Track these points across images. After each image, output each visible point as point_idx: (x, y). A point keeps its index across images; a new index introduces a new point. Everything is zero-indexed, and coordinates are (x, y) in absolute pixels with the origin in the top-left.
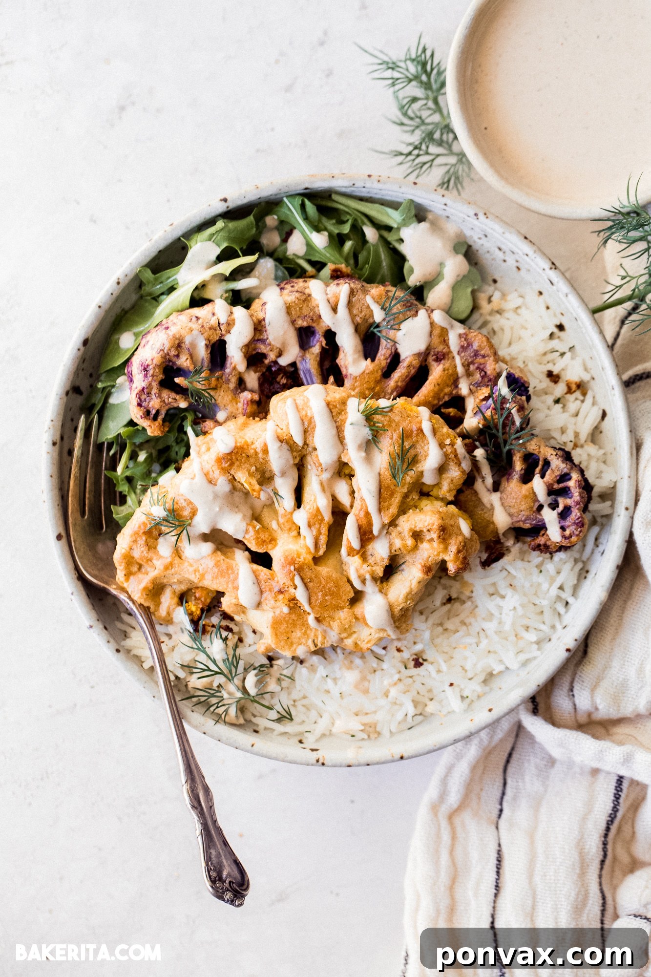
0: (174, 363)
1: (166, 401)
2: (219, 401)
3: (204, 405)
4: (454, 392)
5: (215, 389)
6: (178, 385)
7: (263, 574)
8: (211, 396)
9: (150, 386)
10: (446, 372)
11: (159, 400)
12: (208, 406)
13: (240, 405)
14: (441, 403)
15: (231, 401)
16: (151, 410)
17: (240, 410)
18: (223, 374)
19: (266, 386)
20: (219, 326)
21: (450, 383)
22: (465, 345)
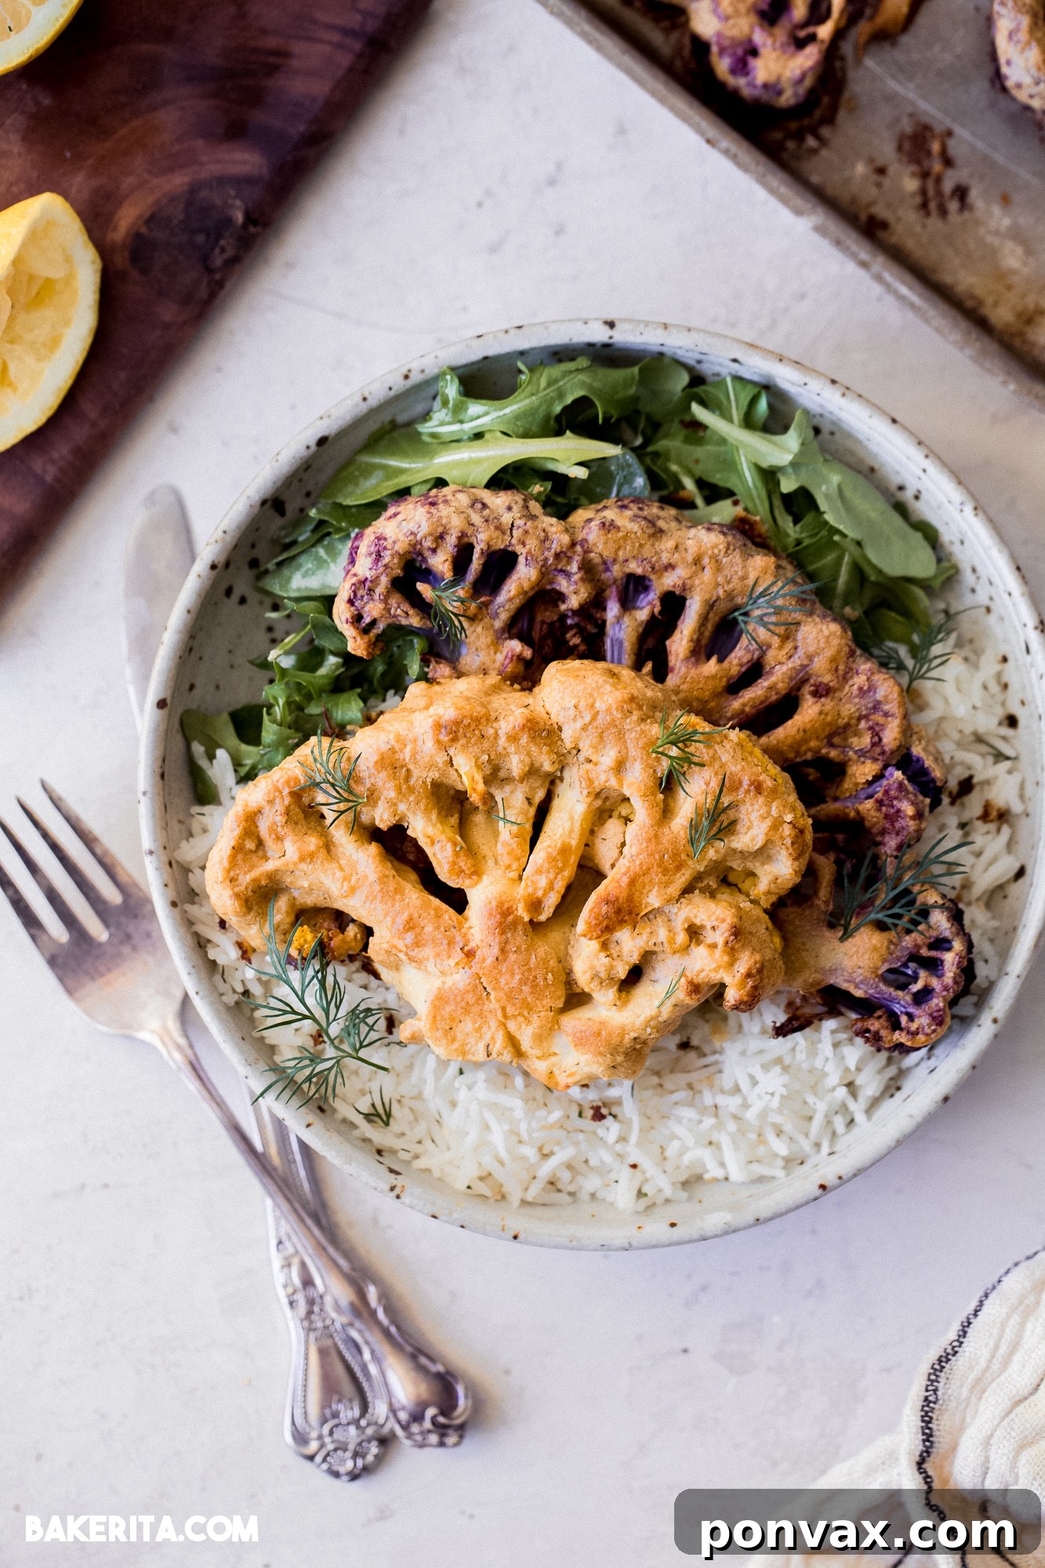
0: (425, 560)
1: (392, 611)
2: (472, 638)
3: (448, 636)
4: (824, 751)
5: (472, 619)
6: (419, 594)
7: (447, 917)
8: (463, 628)
9: (376, 581)
10: (823, 717)
11: (382, 606)
12: (454, 645)
13: (500, 657)
14: (798, 760)
15: (489, 647)
16: (365, 616)
17: (498, 664)
18: (491, 602)
19: (549, 642)
20: (511, 530)
21: (823, 736)
22: (865, 688)
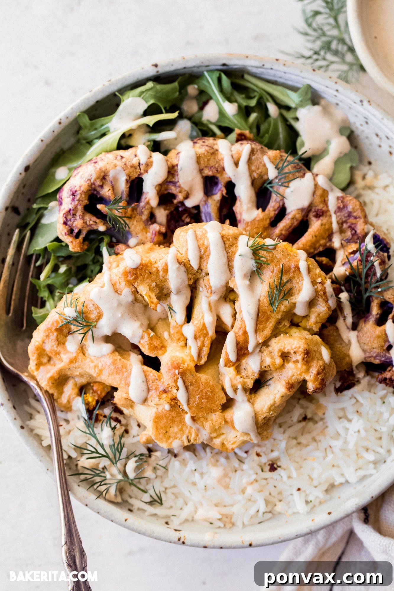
0: (98, 193)
1: (88, 223)
2: (132, 228)
3: (119, 229)
4: (328, 244)
5: (130, 218)
6: (99, 211)
7: (152, 375)
8: (126, 223)
9: (75, 209)
10: (323, 227)
11: (82, 221)
12: (123, 233)
13: (149, 235)
14: (316, 252)
15: (142, 230)
16: (74, 229)
17: (149, 238)
18: (138, 206)
19: (172, 222)
20: (139, 167)
21: (326, 236)
22: (342, 207)
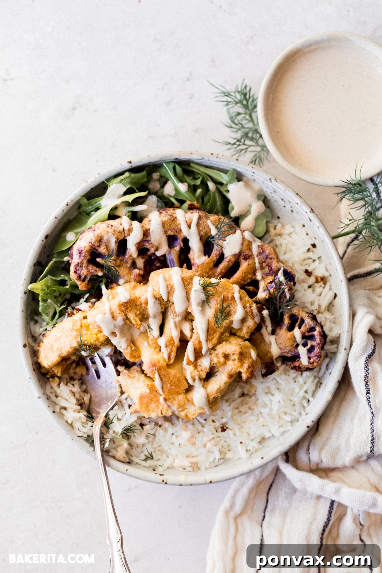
0: (97, 250)
1: (91, 271)
2: (121, 273)
4: (253, 277)
5: (119, 266)
6: (98, 262)
8: (116, 270)
9: (82, 262)
10: (249, 266)
11: (86, 270)
12: (114, 276)
13: (132, 276)
14: (245, 283)
15: (127, 274)
16: (82, 276)
17: (133, 279)
18: (124, 258)
19: (148, 267)
20: (124, 231)
21: (252, 272)
22: (261, 252)
